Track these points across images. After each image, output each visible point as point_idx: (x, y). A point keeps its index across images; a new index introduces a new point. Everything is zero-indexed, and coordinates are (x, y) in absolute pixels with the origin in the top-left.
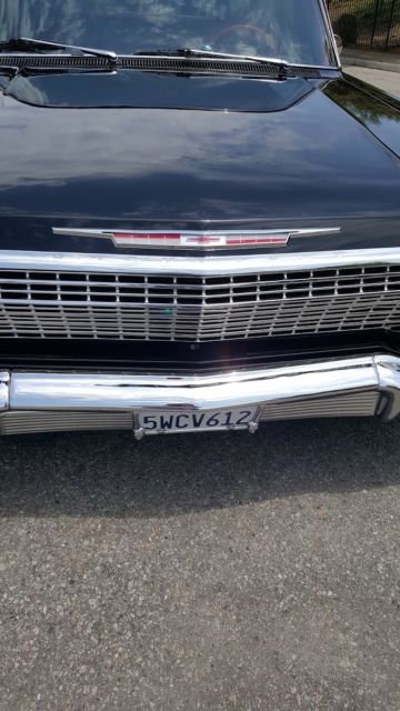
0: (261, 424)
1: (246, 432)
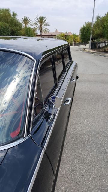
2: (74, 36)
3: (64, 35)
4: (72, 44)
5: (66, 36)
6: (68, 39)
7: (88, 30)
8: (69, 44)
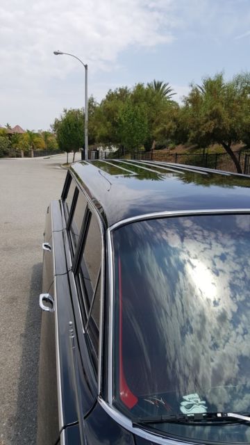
2: (31, 136)
3: (7, 133)
4: (28, 152)
5: (10, 135)
6: (16, 142)
7: (75, 125)
8: (22, 154)
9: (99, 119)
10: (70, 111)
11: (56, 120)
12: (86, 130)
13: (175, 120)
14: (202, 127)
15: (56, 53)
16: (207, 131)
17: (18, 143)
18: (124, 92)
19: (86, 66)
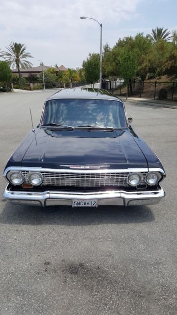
0: (99, 206)
1: (95, 207)
3: (55, 71)
4: (68, 84)
5: (57, 72)
6: (61, 77)
7: (95, 65)
8: (65, 85)
9: (108, 60)
10: (93, 55)
11: (84, 61)
12: (101, 69)
13: (150, 61)
14: (163, 65)
15: (82, 18)
16: (166, 68)
17: (62, 78)
18: (129, 40)
19: (101, 25)
